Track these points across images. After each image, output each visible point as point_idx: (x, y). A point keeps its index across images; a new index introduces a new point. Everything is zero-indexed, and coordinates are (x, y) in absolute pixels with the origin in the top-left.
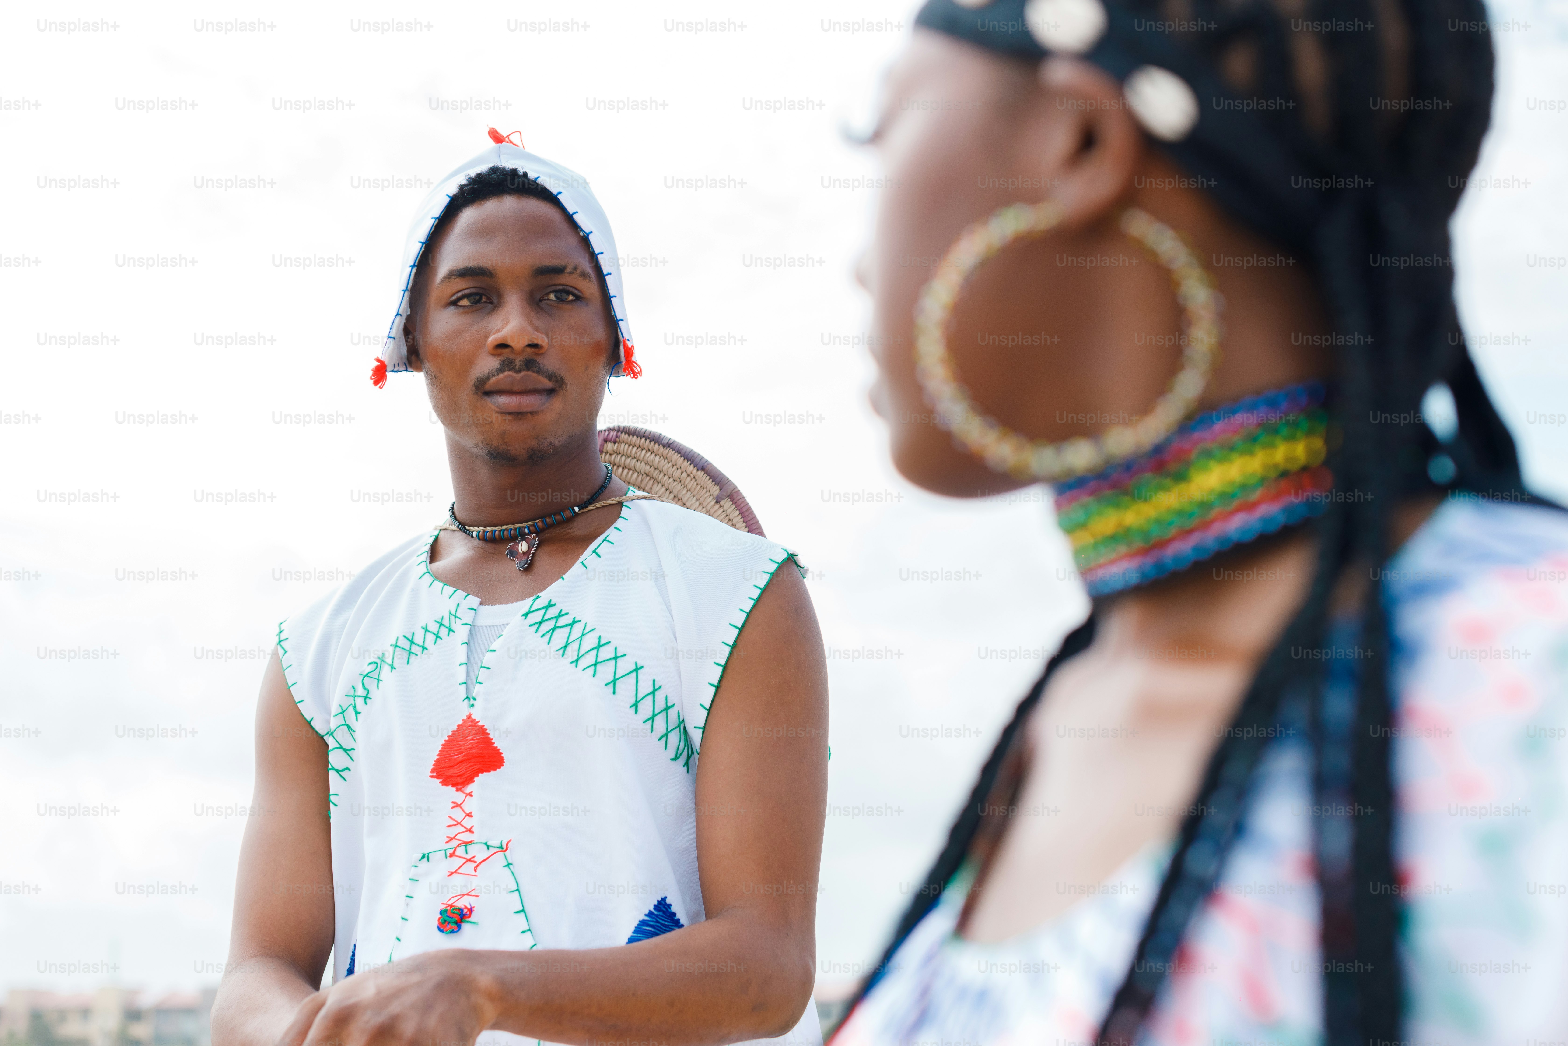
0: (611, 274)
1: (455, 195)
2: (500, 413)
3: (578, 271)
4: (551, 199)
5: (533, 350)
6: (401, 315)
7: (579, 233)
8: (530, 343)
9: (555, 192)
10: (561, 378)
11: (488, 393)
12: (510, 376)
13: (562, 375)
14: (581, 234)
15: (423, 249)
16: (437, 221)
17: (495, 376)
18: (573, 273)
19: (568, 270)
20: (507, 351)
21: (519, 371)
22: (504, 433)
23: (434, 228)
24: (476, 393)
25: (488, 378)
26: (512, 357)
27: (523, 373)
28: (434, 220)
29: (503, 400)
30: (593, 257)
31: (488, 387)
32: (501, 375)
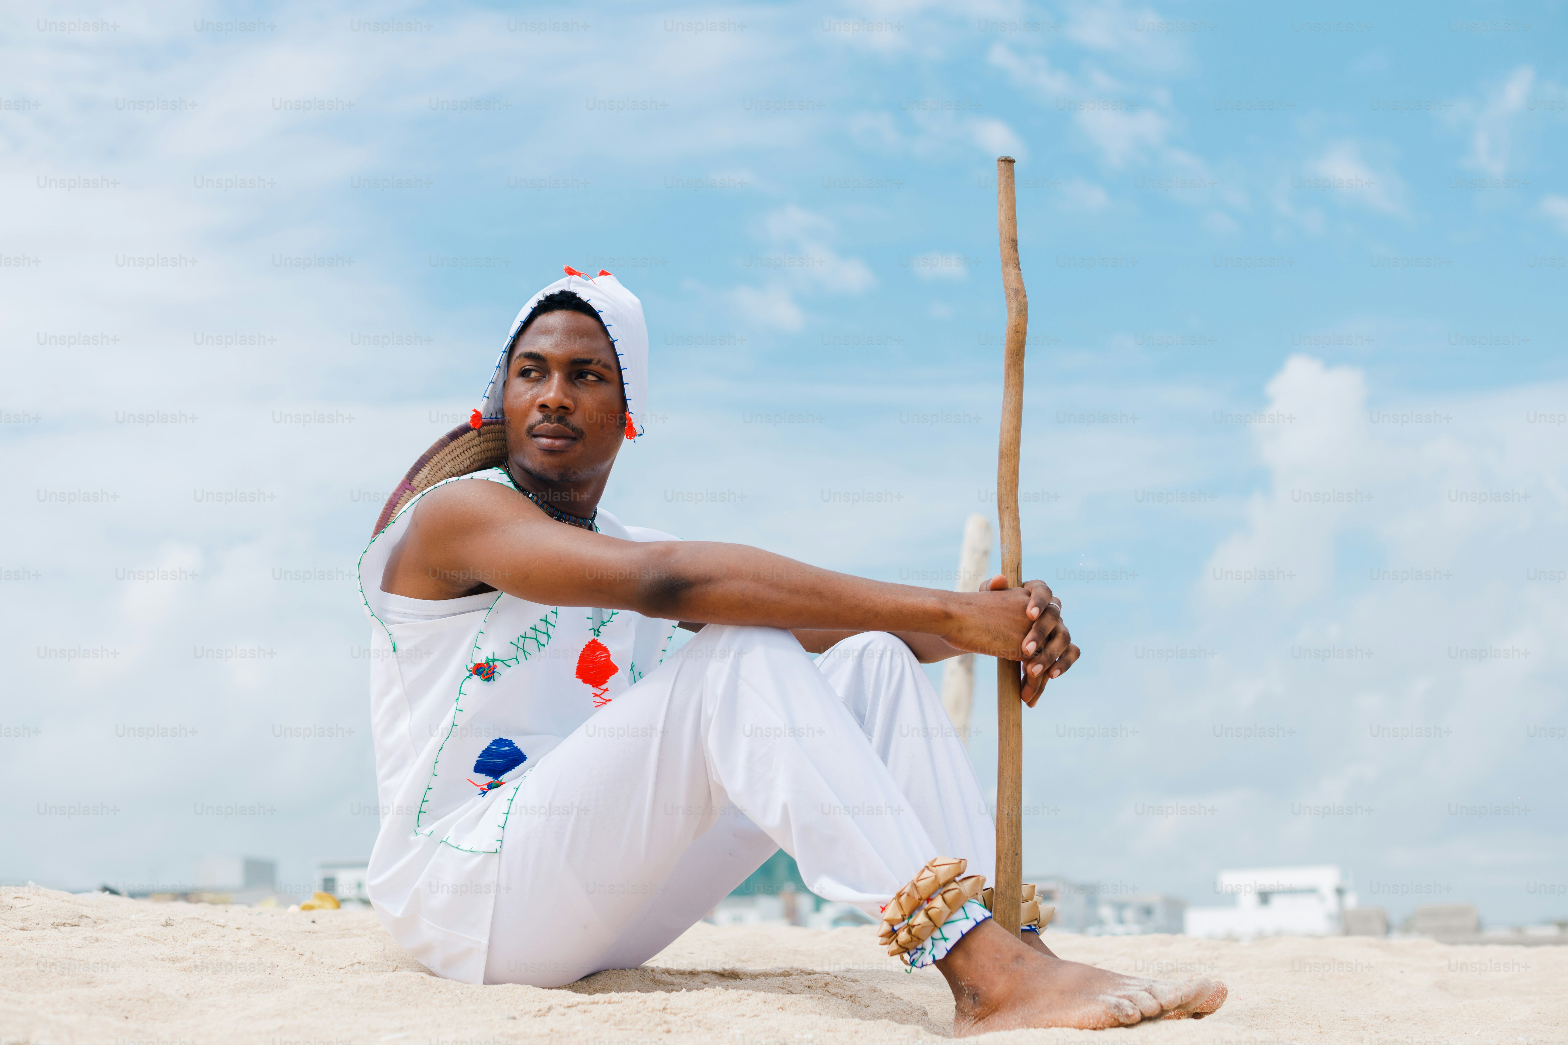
0: (626, 369)
1: (535, 307)
2: (541, 450)
3: (601, 364)
4: (593, 314)
5: (564, 410)
6: (494, 383)
7: (609, 339)
8: (561, 405)
9: (597, 310)
10: (582, 431)
11: (535, 436)
12: (547, 425)
13: (583, 429)
14: (610, 339)
15: (512, 341)
16: (523, 324)
17: (538, 425)
18: (597, 364)
19: (594, 362)
20: (547, 409)
21: (553, 423)
22: (543, 463)
23: (520, 328)
24: (527, 436)
25: (535, 426)
26: (550, 414)
27: (555, 424)
28: (520, 323)
29: (544, 441)
30: (616, 356)
31: (534, 432)
32: (542, 425)
